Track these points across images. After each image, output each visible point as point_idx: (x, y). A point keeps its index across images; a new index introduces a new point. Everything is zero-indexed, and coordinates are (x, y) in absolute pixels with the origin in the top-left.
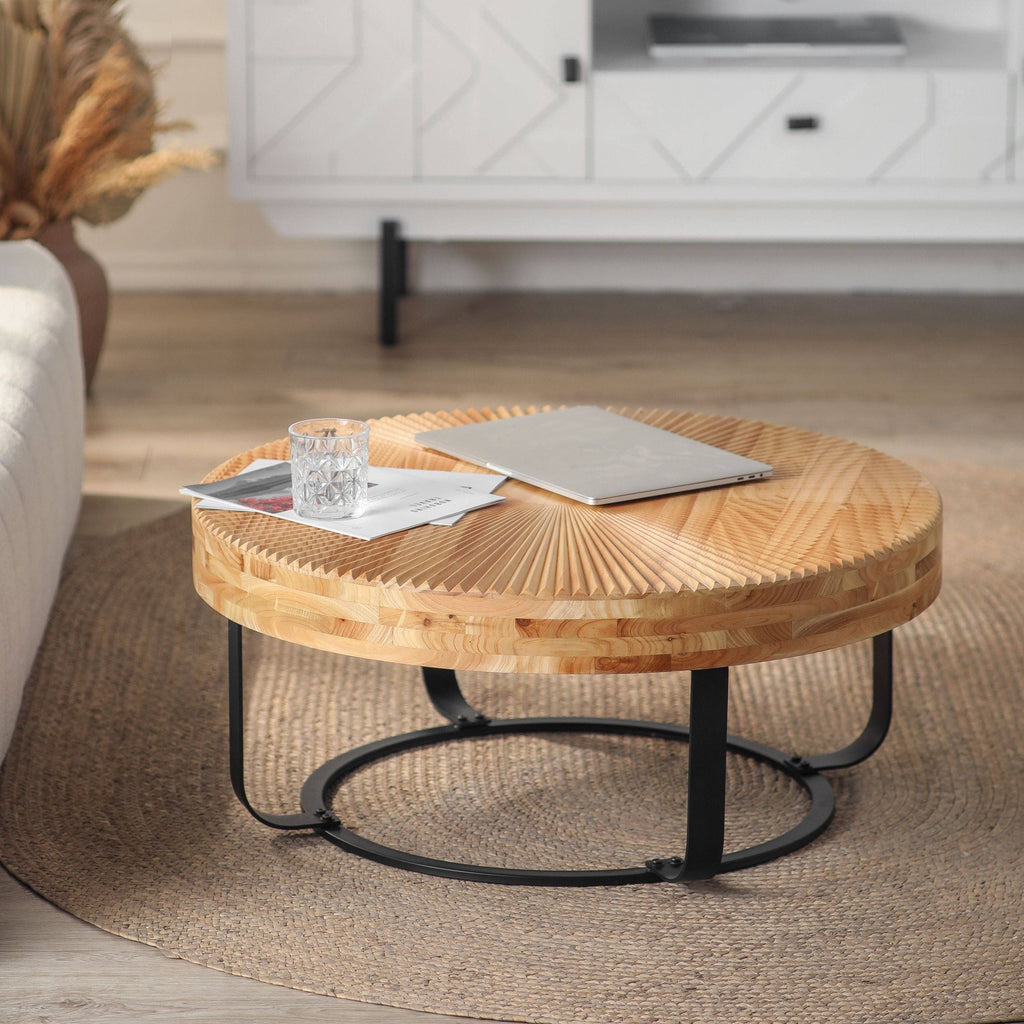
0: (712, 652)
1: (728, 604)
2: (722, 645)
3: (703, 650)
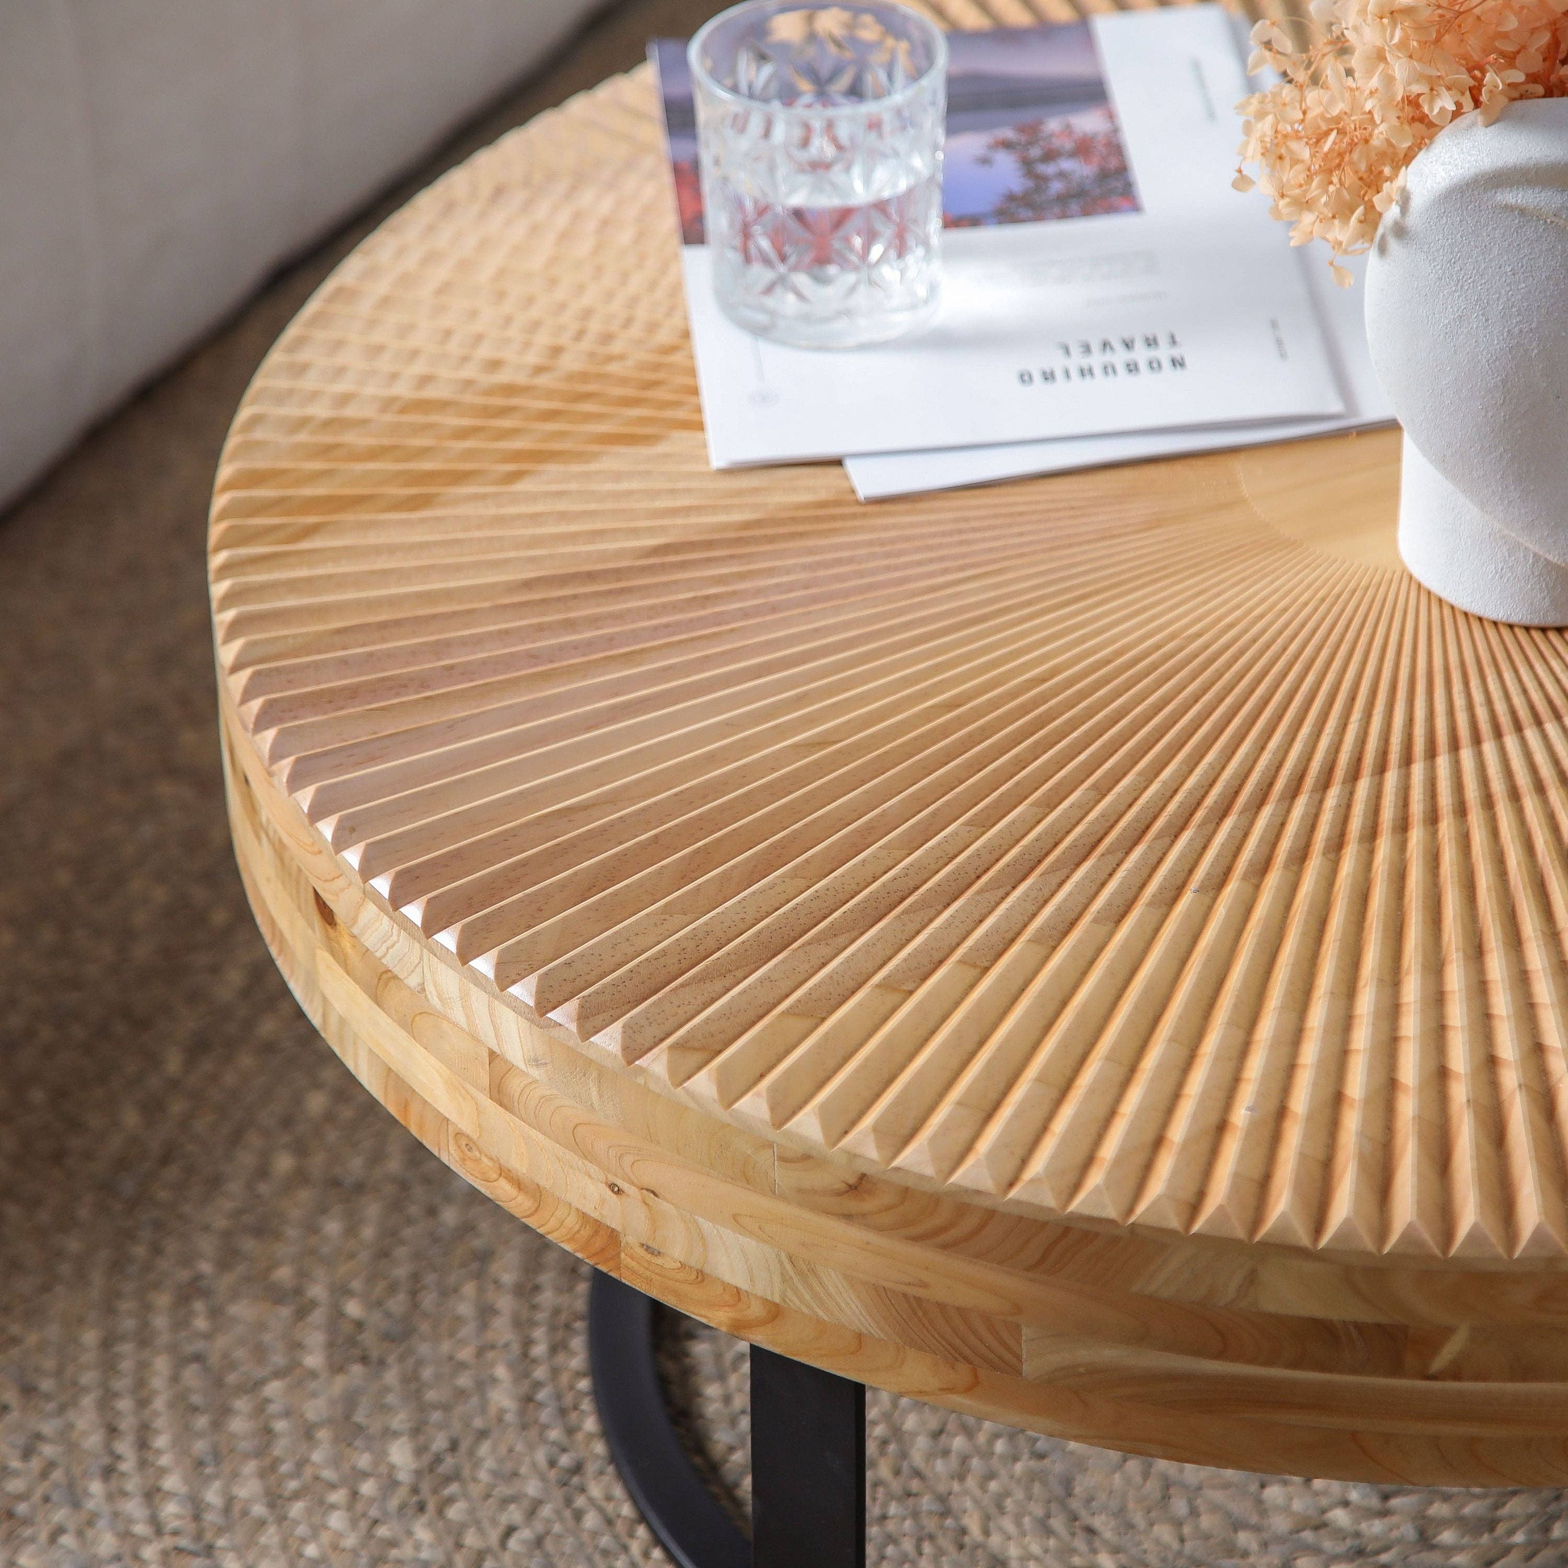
1: (782, 1177)
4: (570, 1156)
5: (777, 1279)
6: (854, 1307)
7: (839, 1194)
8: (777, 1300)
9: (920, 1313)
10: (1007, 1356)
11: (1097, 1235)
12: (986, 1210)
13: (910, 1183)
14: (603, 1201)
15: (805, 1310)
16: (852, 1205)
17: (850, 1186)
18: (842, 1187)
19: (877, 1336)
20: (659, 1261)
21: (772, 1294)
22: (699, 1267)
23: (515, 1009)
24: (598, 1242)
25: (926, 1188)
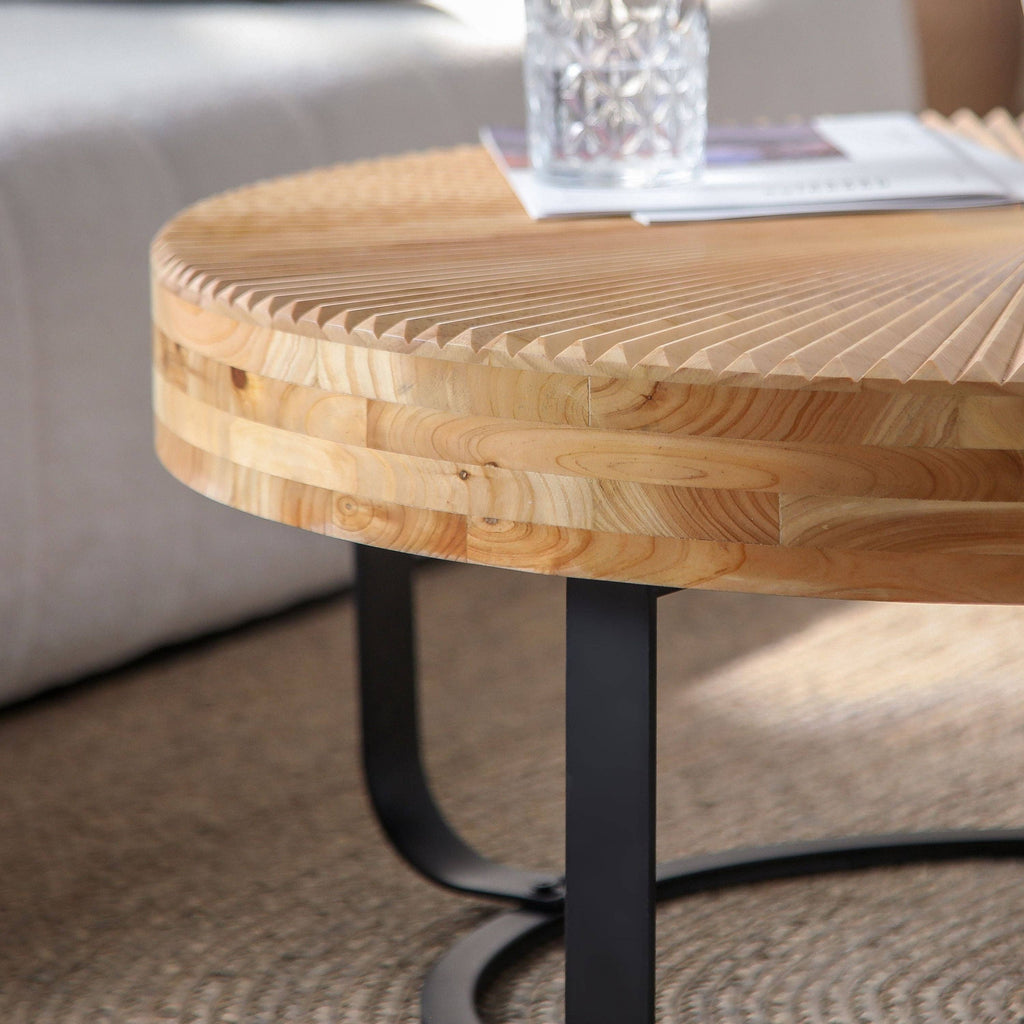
4: (431, 463)
5: (589, 507)
6: (649, 512)
7: (638, 408)
8: (589, 527)
9: (700, 503)
10: (769, 527)
11: (836, 394)
12: (751, 389)
13: (693, 380)
14: (454, 491)
15: (612, 529)
16: (649, 415)
17: (646, 397)
18: (641, 399)
19: (667, 535)
20: (496, 528)
21: (586, 523)
22: (528, 520)
23: (389, 348)
24: (450, 533)
25: (705, 381)
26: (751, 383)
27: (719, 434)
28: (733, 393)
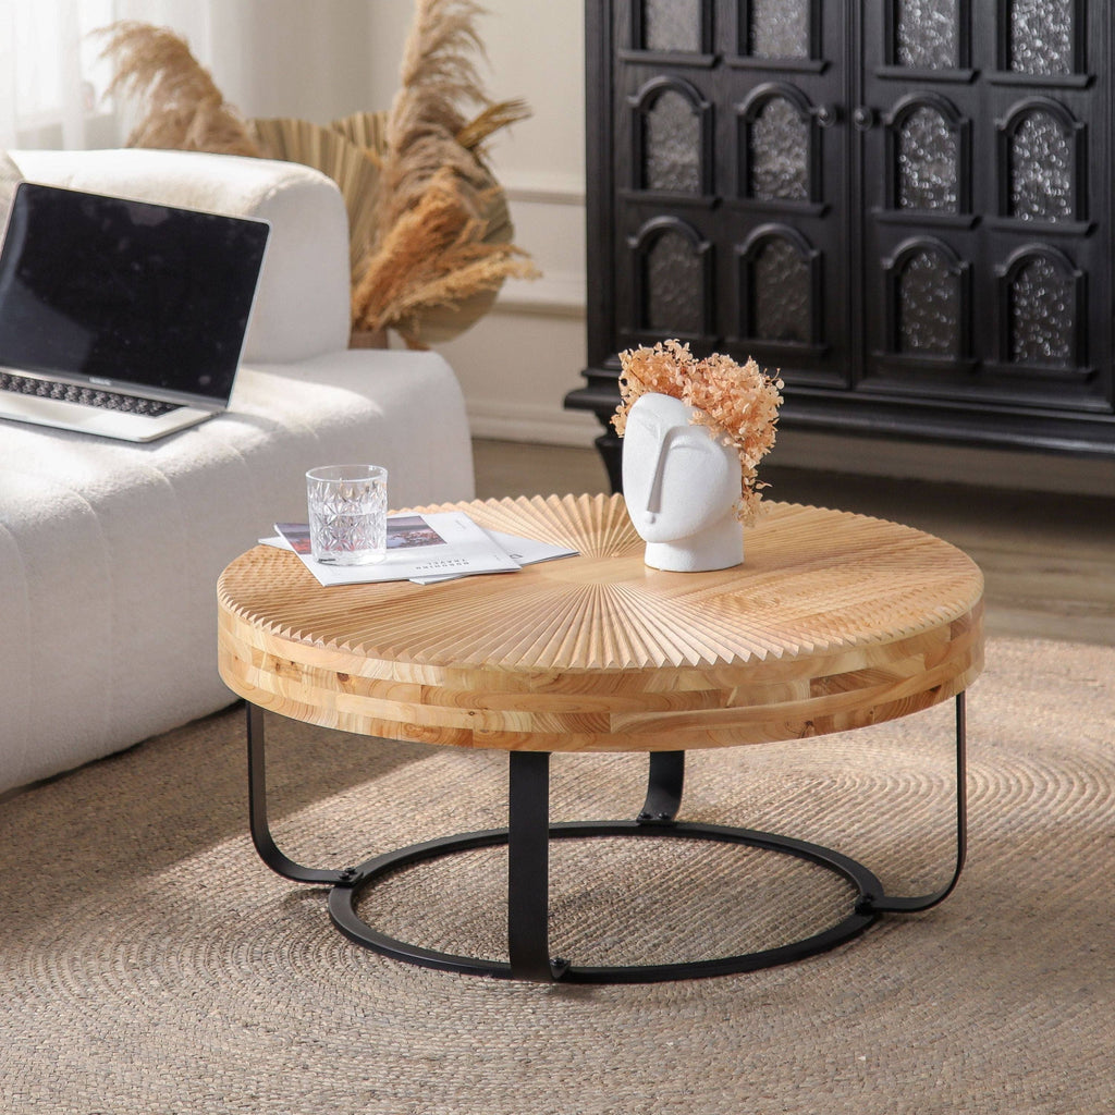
0: (517, 734)
1: (532, 685)
2: (527, 728)
3: (506, 729)
4: (455, 709)
5: (530, 723)
6: (556, 724)
7: (552, 684)
8: (530, 731)
9: (578, 719)
10: (606, 726)
13: (574, 672)
14: (466, 720)
16: (556, 687)
17: (555, 680)
18: (553, 681)
22: (502, 730)
23: (433, 665)
24: (464, 737)
25: (579, 672)
26: (599, 672)
27: (586, 692)
28: (591, 676)
